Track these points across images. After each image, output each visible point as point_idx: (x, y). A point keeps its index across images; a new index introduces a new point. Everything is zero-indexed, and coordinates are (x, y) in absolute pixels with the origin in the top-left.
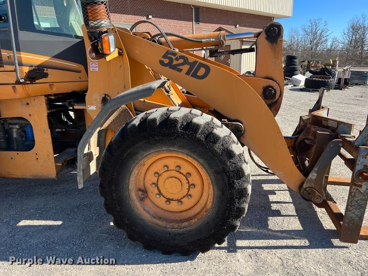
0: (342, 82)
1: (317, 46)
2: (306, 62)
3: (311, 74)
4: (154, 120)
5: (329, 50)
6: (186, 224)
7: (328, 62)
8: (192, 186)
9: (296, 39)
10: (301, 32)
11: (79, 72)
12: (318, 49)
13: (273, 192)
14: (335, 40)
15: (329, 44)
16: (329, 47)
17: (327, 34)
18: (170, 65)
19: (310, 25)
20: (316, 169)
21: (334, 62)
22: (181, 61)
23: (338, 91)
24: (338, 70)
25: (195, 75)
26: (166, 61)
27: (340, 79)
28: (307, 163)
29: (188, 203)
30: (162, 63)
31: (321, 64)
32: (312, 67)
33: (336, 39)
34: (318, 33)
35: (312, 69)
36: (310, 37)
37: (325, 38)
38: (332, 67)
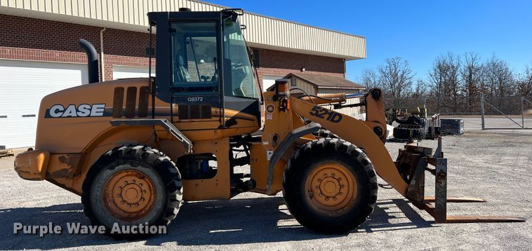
0: (433, 132)
1: (400, 91)
2: (391, 111)
3: (398, 124)
4: (321, 144)
5: (416, 95)
6: (341, 211)
7: (415, 110)
8: (341, 186)
9: (373, 82)
10: (378, 74)
11: (253, 120)
12: (401, 93)
13: (387, 208)
14: (420, 83)
15: (414, 88)
16: (415, 91)
17: (410, 75)
18: (317, 115)
19: (388, 65)
20: (414, 177)
21: (422, 110)
22: (324, 112)
23: (429, 141)
24: (427, 119)
25: (332, 120)
26: (314, 112)
27: (430, 128)
28: (408, 177)
29: (340, 198)
30: (311, 113)
31: (408, 112)
32: (398, 116)
33: (421, 81)
34: (399, 75)
35: (399, 118)
36: (389, 79)
37: (408, 81)
38: (420, 115)
